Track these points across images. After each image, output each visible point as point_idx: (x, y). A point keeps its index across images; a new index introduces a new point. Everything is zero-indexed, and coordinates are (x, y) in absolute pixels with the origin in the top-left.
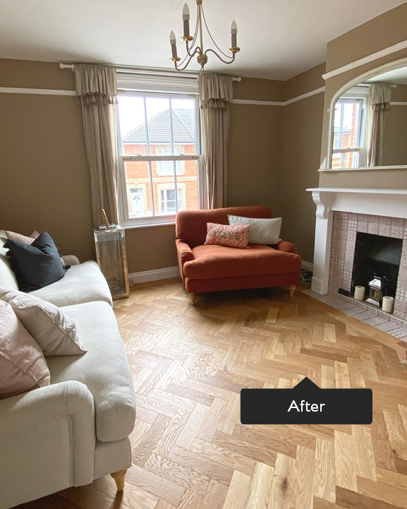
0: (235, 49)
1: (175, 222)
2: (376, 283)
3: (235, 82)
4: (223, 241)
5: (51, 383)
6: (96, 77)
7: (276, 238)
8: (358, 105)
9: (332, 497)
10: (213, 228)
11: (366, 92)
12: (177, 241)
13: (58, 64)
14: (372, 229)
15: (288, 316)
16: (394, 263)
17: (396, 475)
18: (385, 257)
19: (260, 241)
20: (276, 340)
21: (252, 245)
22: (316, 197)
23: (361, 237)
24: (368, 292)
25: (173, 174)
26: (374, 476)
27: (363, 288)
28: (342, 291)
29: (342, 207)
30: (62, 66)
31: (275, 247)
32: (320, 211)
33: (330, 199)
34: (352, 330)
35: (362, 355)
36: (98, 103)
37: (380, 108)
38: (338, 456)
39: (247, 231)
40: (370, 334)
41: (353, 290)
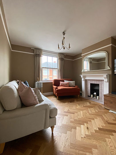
0: (70, 47)
1: (53, 82)
2: (95, 93)
3: (65, 55)
4: (64, 85)
5: (40, 103)
6: (39, 51)
7: (74, 85)
8: (86, 62)
9: (98, 129)
10: (61, 83)
11: (88, 59)
12: (53, 86)
13: (31, 48)
14: (93, 82)
15: (79, 101)
16: (98, 89)
17: (108, 125)
18: (96, 88)
19: (71, 86)
20: (78, 105)
21: (69, 86)
22: (82, 77)
23: (91, 84)
24: (94, 96)
25: (47, 75)
26: (104, 125)
27: (93, 95)
28: (88, 96)
29: (87, 78)
30: (32, 48)
31: (74, 87)
32: (83, 79)
33: (84, 77)
34: (92, 103)
35: (95, 107)
36: (38, 56)
37: (90, 63)
38: (96, 123)
39: (68, 83)
40: (96, 103)
41: (91, 95)
